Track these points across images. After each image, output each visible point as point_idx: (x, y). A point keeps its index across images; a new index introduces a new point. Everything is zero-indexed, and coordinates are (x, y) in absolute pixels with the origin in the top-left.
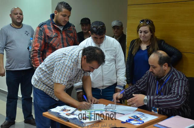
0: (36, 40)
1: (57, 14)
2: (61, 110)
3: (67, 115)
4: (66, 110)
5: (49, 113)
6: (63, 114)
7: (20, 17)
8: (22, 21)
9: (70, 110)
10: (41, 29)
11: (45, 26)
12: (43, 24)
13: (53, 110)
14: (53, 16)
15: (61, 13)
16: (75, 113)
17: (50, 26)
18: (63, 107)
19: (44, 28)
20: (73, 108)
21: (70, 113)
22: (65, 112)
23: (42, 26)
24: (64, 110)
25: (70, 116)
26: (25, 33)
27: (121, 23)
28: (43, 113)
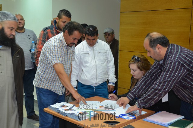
0: (40, 43)
1: (59, 20)
2: (61, 106)
3: (65, 110)
4: (65, 106)
5: (49, 109)
6: (62, 109)
7: (21, 22)
8: (23, 26)
9: (68, 106)
10: (45, 33)
11: (48, 31)
12: (46, 29)
13: (53, 106)
14: (55, 22)
15: (61, 20)
16: (73, 109)
17: (53, 30)
18: (61, 104)
19: (47, 32)
20: (71, 104)
21: (69, 109)
22: (64, 108)
23: (46, 30)
24: (63, 106)
25: (68, 111)
26: (28, 37)
27: (113, 30)
28: (44, 109)
